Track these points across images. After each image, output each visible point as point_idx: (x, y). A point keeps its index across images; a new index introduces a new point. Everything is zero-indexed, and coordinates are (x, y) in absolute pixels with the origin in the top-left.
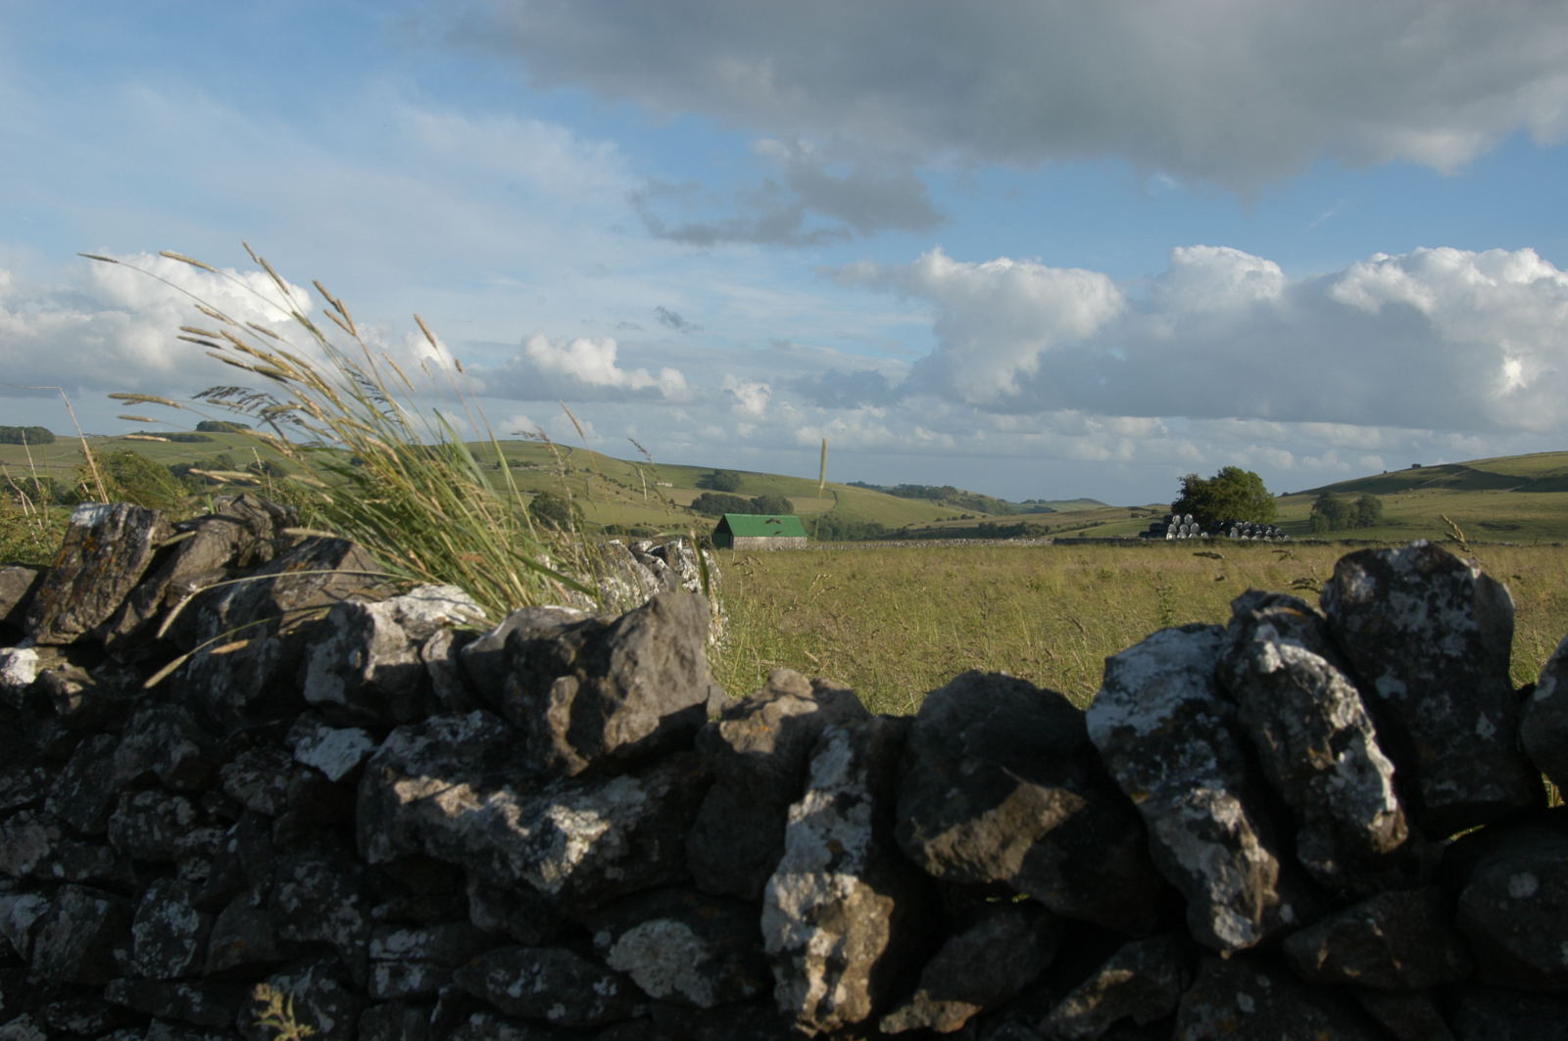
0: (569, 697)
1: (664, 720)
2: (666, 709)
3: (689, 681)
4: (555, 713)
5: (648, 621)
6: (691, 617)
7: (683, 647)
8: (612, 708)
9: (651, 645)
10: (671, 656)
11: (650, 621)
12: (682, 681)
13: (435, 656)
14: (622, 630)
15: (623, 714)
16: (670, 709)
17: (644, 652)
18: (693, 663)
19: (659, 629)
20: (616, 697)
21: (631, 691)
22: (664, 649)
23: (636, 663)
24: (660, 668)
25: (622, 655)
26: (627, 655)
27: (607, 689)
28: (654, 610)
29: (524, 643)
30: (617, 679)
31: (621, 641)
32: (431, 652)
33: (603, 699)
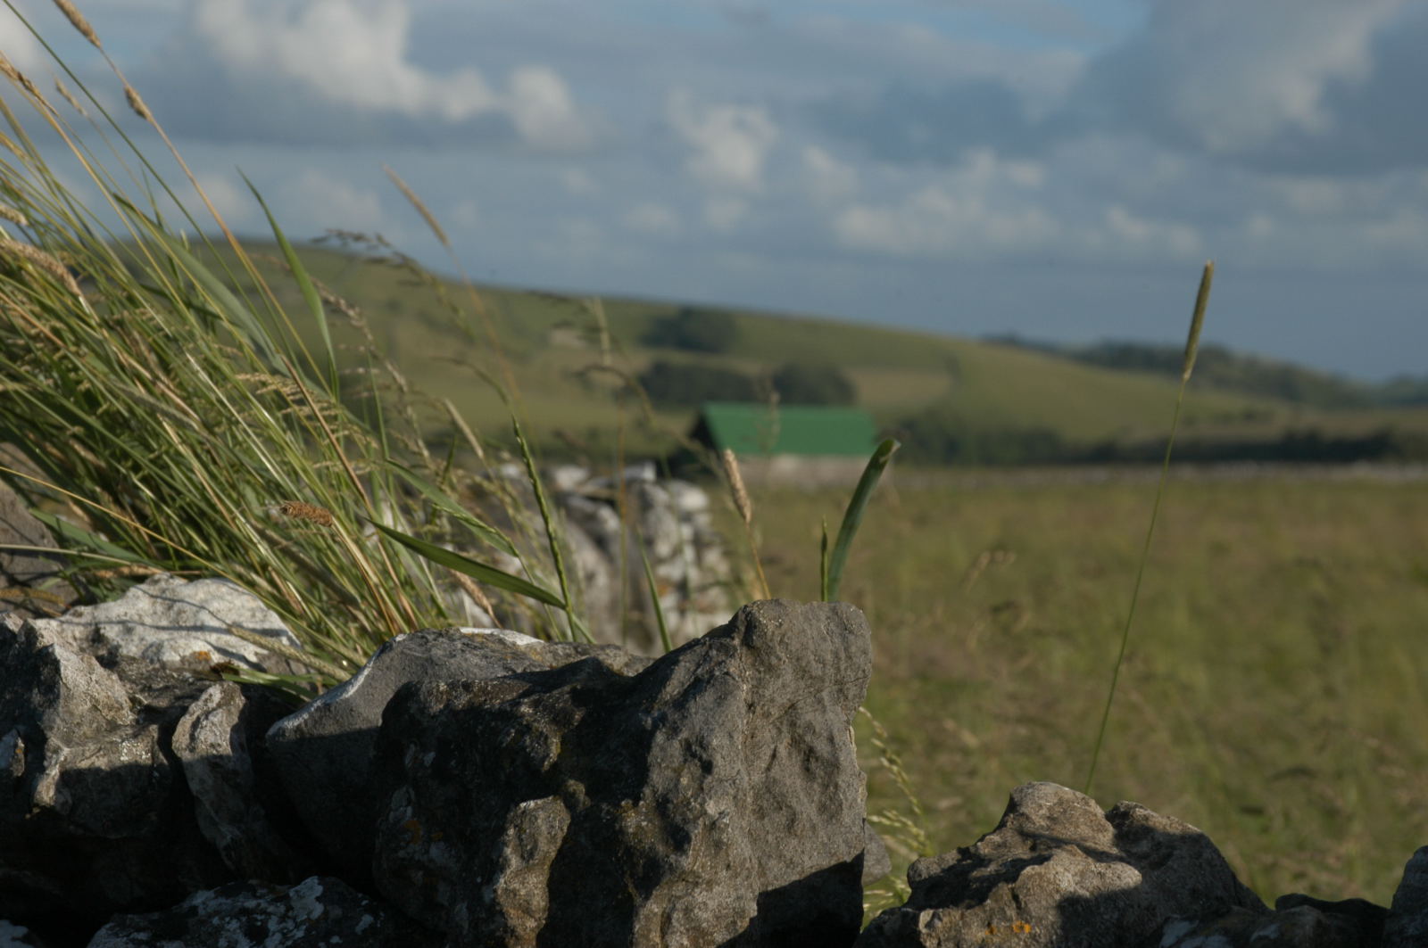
0: (548, 849)
1: (768, 900)
2: (771, 877)
3: (823, 808)
4: (516, 885)
5: (733, 666)
6: (829, 657)
7: (810, 727)
8: (652, 875)
9: (742, 724)
10: (783, 751)
11: (739, 666)
12: (807, 809)
13: (202, 748)
14: (673, 689)
15: (679, 889)
16: (781, 876)
17: (726, 742)
18: (833, 766)
19: (758, 686)
20: (661, 848)
21: (697, 832)
22: (767, 734)
23: (707, 767)
24: (757, 778)
25: (676, 748)
26: (687, 746)
27: (639, 827)
28: (747, 642)
29: (434, 717)
30: (662, 806)
31: (673, 716)
32: (193, 738)
33: (629, 851)
